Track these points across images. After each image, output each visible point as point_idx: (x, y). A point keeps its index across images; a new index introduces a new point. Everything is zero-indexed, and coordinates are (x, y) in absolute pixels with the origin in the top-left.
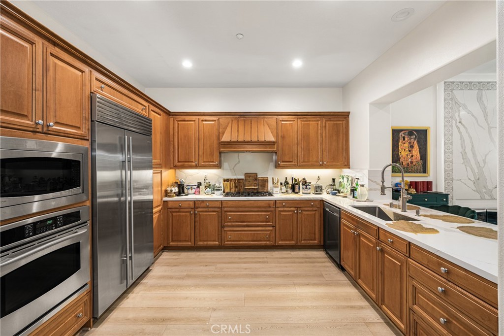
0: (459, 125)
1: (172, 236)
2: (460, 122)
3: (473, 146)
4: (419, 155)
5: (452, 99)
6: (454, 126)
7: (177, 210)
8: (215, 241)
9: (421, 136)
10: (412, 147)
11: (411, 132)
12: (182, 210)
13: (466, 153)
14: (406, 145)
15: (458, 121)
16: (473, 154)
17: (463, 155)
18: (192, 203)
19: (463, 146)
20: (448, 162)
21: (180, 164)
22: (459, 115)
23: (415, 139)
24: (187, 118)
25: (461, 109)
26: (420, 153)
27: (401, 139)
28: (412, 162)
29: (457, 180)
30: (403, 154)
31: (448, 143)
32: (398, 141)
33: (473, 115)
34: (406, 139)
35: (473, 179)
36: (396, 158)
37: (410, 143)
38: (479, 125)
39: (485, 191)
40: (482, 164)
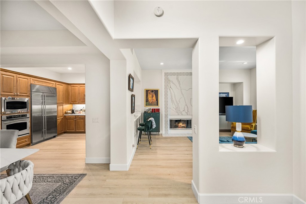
0: (170, 88)
1: (67, 128)
2: (170, 87)
3: (175, 96)
4: (155, 99)
5: (167, 79)
6: (168, 89)
7: (69, 119)
8: (83, 130)
9: (156, 92)
10: (153, 96)
11: (152, 91)
12: (71, 119)
14: (151, 96)
16: (175, 99)
17: (171, 99)
18: (74, 117)
19: (171, 96)
20: (166, 102)
21: (72, 102)
22: (170, 85)
23: (154, 93)
24: (75, 86)
25: (171, 82)
26: (156, 98)
27: (149, 94)
28: (153, 102)
29: (169, 108)
30: (150, 99)
31: (166, 95)
32: (148, 94)
33: (175, 85)
34: (151, 93)
35: (175, 108)
36: (147, 100)
37: (152, 95)
38: (177, 88)
39: (179, 112)
40: (178, 103)
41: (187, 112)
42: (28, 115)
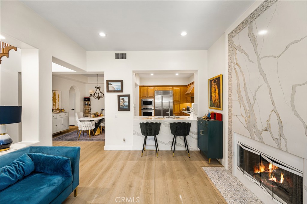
0: (236, 66)
2: (236, 64)
3: (245, 83)
4: (218, 95)
5: (231, 47)
9: (218, 82)
10: (216, 90)
11: (215, 81)
13: (240, 91)
14: (214, 89)
15: (235, 63)
16: (245, 91)
17: (238, 93)
19: (238, 85)
20: (230, 100)
22: (236, 58)
25: (237, 52)
26: (218, 93)
28: (216, 100)
29: (234, 115)
30: (213, 95)
31: (230, 84)
32: (211, 87)
33: (245, 53)
34: (214, 85)
35: (245, 116)
36: (211, 98)
37: (215, 87)
38: (250, 60)
39: (254, 130)
40: (252, 102)
41: (277, 137)
42: (153, 108)
